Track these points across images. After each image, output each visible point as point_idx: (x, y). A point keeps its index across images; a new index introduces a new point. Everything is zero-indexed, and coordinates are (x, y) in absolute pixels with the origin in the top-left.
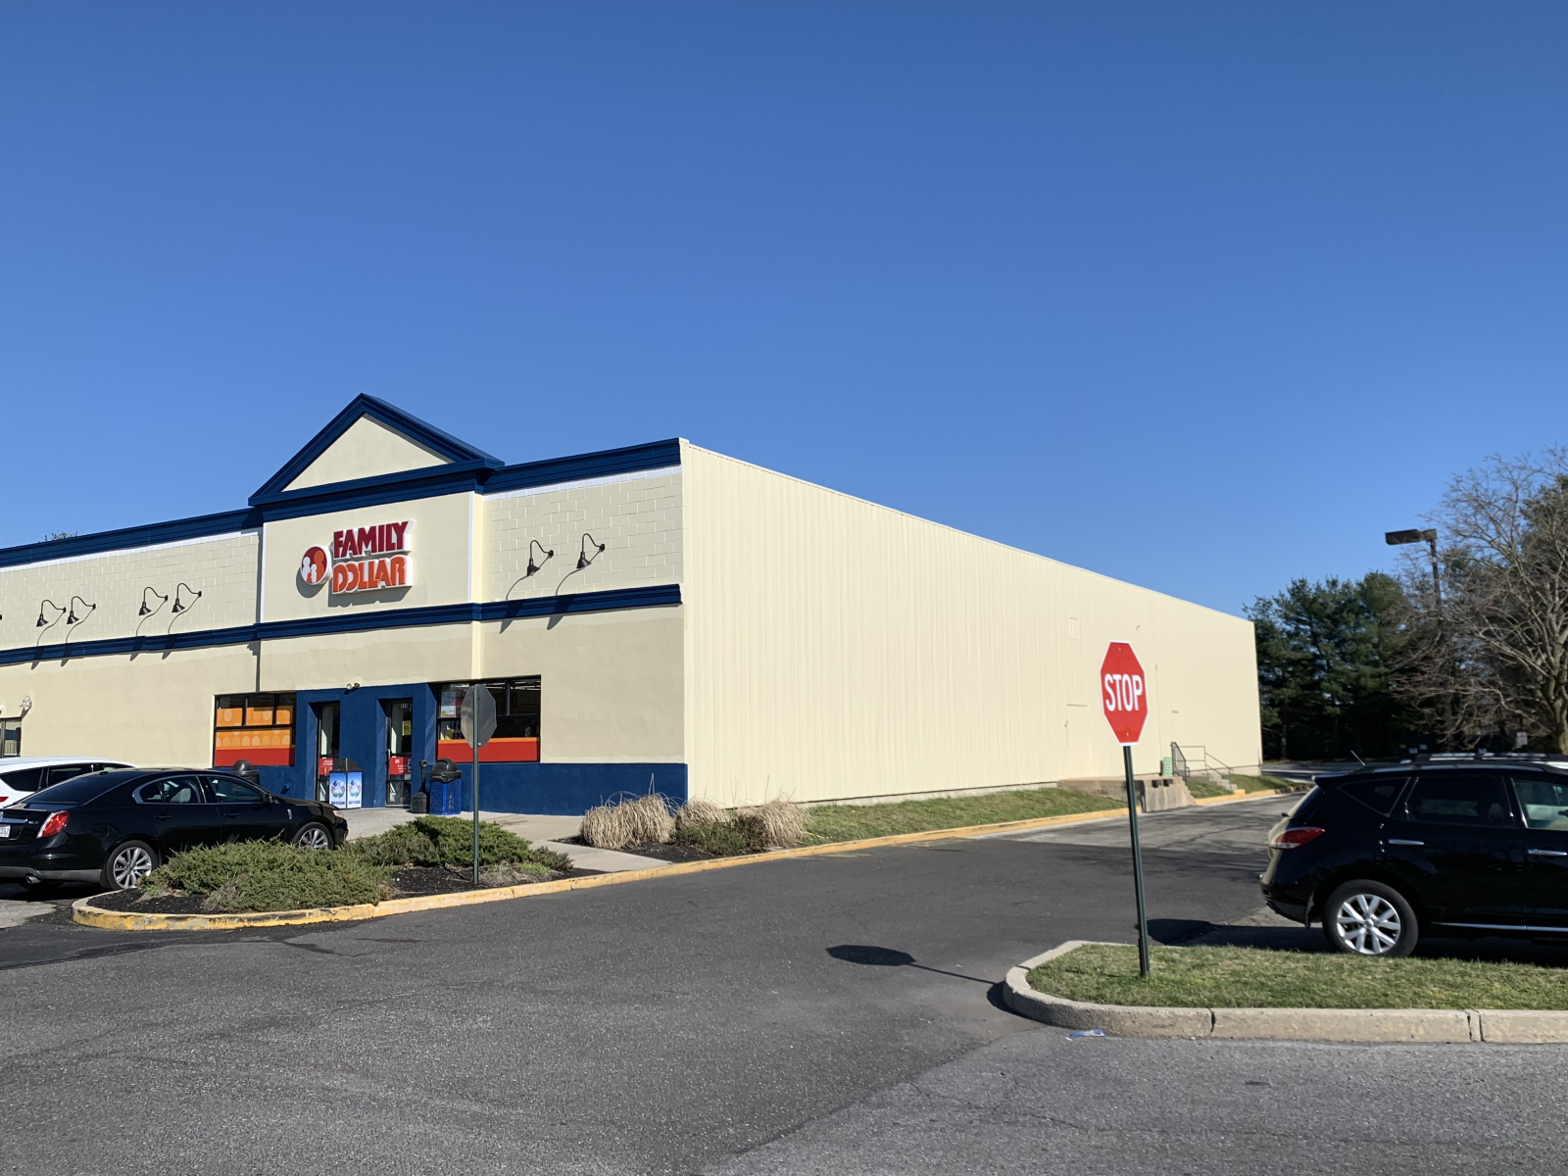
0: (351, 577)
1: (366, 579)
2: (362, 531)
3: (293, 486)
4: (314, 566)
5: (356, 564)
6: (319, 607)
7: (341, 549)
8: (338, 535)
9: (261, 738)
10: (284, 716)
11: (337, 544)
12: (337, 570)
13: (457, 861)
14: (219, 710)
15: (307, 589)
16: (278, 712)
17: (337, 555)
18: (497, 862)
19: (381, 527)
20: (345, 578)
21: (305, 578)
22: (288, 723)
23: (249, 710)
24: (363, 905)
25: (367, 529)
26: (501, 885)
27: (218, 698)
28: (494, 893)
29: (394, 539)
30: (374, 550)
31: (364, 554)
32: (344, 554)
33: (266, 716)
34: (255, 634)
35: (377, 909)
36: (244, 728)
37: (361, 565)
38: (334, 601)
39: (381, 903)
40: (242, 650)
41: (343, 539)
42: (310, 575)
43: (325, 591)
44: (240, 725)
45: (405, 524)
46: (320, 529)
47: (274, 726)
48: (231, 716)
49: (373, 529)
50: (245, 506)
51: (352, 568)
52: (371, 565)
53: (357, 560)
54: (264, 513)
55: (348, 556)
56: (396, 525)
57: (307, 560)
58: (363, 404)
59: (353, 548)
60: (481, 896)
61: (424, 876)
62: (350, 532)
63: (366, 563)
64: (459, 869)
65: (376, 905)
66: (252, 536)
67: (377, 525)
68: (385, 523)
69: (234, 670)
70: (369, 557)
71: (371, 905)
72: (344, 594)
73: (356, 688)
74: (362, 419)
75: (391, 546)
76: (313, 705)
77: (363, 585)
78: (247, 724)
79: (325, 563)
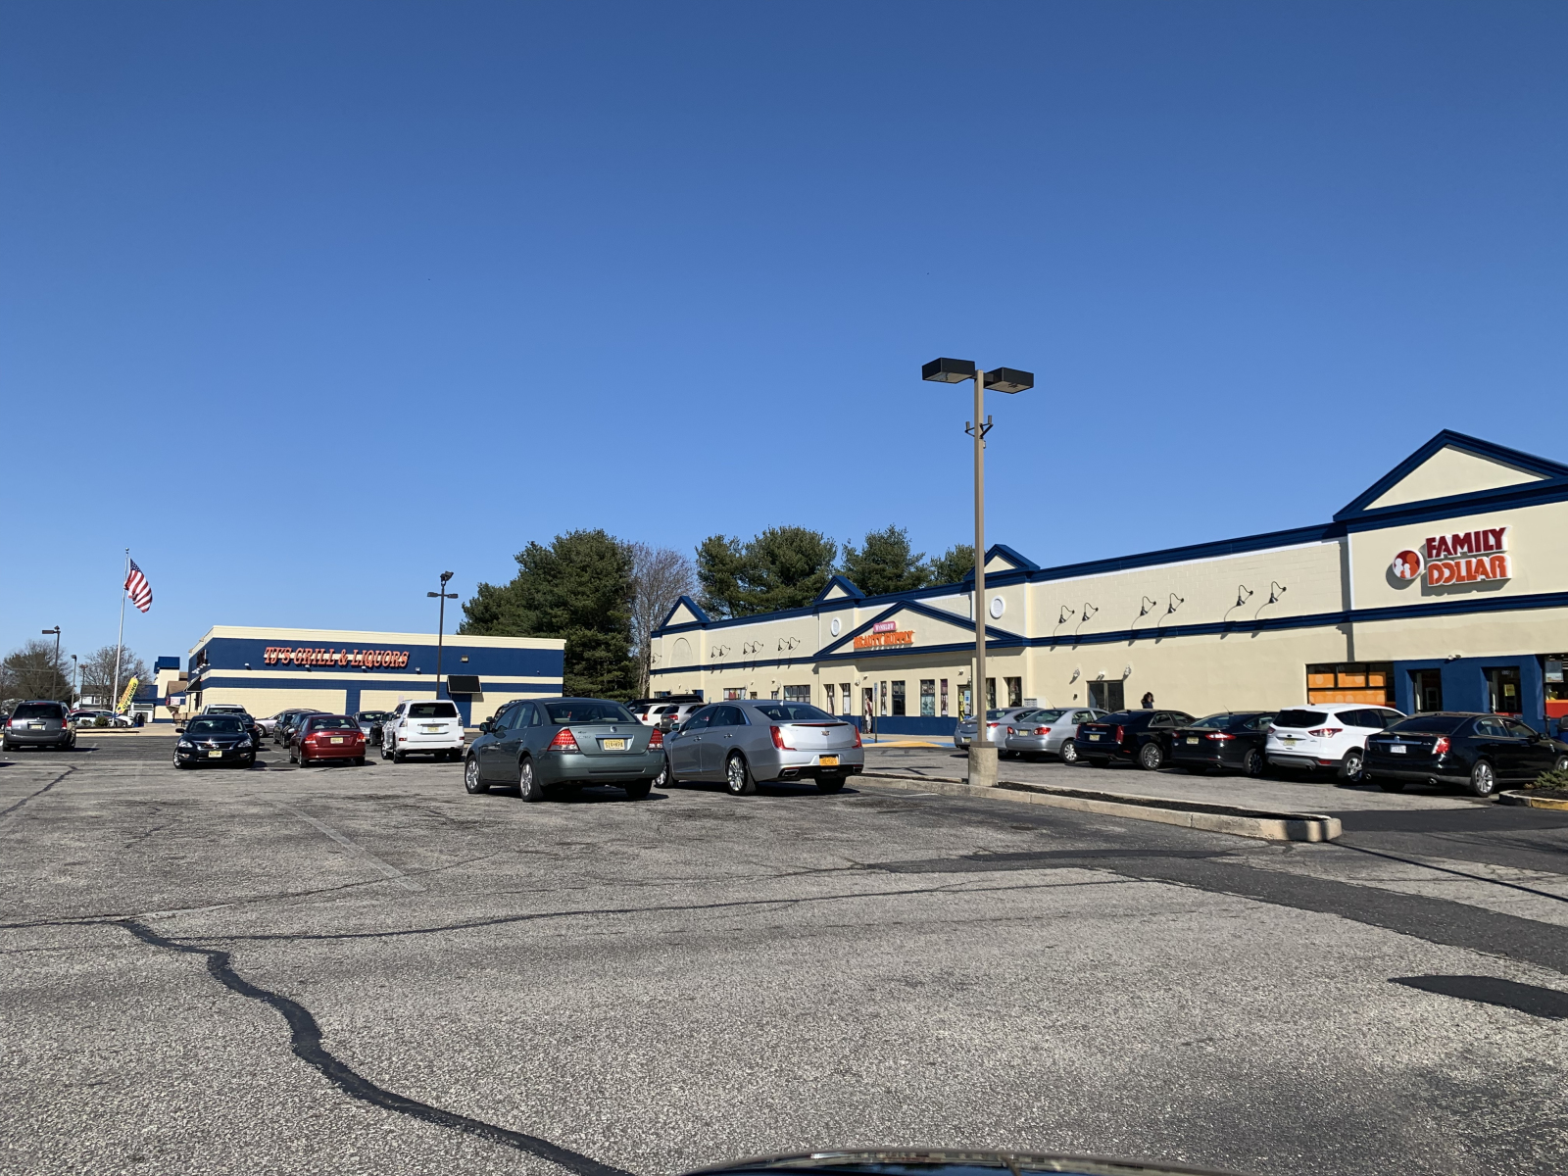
0: (1447, 573)
2: (1456, 538)
3: (1376, 504)
4: (1407, 566)
5: (1452, 562)
6: (1413, 596)
7: (1434, 552)
9: (1356, 697)
10: (1377, 680)
11: (1429, 547)
12: (1431, 569)
14: (1310, 676)
15: (1397, 582)
16: (1371, 677)
17: (1430, 555)
19: (1477, 533)
20: (1441, 574)
21: (1398, 574)
22: (1382, 685)
25: (1462, 535)
27: (1308, 666)
29: (1492, 542)
30: (1470, 551)
31: (1459, 555)
32: (1438, 555)
33: (1358, 680)
34: (1345, 619)
36: (1336, 688)
37: (1458, 564)
40: (1332, 630)
41: (1436, 543)
42: (1403, 572)
43: (1418, 583)
44: (1332, 686)
45: (1502, 530)
46: (1413, 536)
47: (1367, 687)
48: (1323, 680)
49: (1468, 535)
50: (1331, 521)
51: (1447, 566)
52: (1469, 564)
53: (1452, 559)
54: (1348, 527)
55: (1442, 557)
56: (1493, 531)
57: (1400, 561)
58: (1447, 437)
59: (1447, 550)
62: (1443, 540)
63: (1463, 562)
66: (1334, 545)
67: (1472, 531)
68: (1481, 529)
69: (1328, 645)
70: (1464, 555)
73: (1458, 659)
74: (1444, 449)
75: (1488, 548)
76: (1410, 672)
77: (1460, 578)
78: (1340, 686)
79: (1418, 562)
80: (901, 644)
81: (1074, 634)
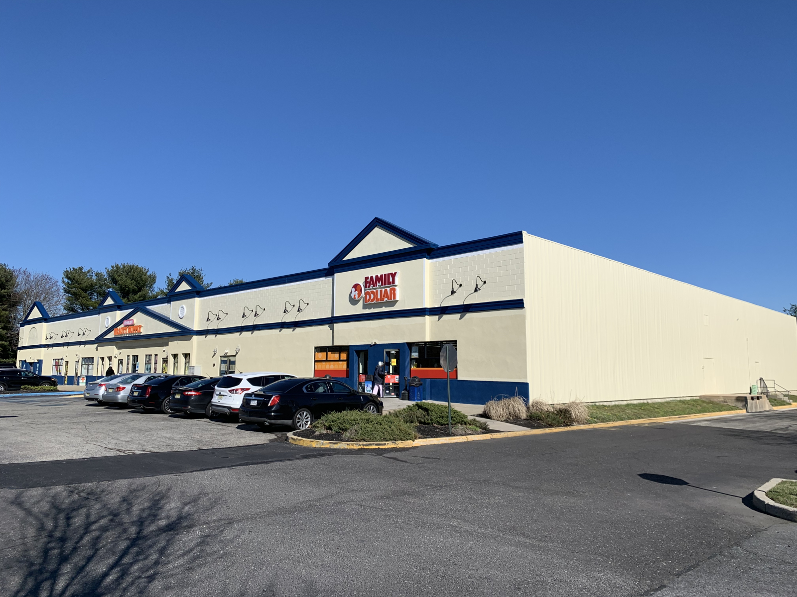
0: (372, 296)
1: (379, 297)
2: (377, 276)
3: (347, 258)
4: (357, 292)
5: (375, 291)
6: (358, 309)
7: (368, 284)
8: (367, 278)
9: (334, 365)
10: (344, 356)
11: (366, 282)
12: (366, 294)
13: (438, 423)
14: (316, 353)
15: (353, 301)
16: (341, 354)
17: (366, 287)
18: (455, 424)
19: (385, 275)
20: (370, 297)
21: (353, 297)
22: (345, 359)
23: (329, 353)
24: (408, 441)
25: (379, 276)
26: (461, 435)
27: (316, 348)
28: (460, 438)
29: (391, 280)
30: (382, 285)
31: (378, 287)
32: (369, 287)
33: (336, 356)
34: (331, 321)
35: (414, 443)
36: (327, 361)
37: (377, 291)
38: (364, 307)
39: (416, 440)
40: (326, 328)
41: (369, 280)
42: (355, 296)
43: (361, 303)
44: (325, 359)
45: (395, 273)
46: (359, 276)
47: (340, 360)
48: (321, 356)
49: (382, 275)
50: (327, 266)
51: (373, 292)
52: (381, 291)
53: (375, 289)
54: (335, 270)
55: (371, 288)
56: (392, 274)
57: (354, 289)
58: (377, 222)
59: (373, 284)
60: (454, 439)
61: (427, 430)
62: (372, 277)
63: (379, 290)
64: (440, 427)
65: (413, 441)
66: (330, 279)
67: (383, 274)
68: (387, 273)
69: (322, 336)
70: (380, 287)
71: (411, 441)
72: (370, 304)
73: (375, 345)
74: (376, 228)
75: (389, 283)
76: (357, 352)
77: (378, 300)
78: (328, 359)
79: (361, 290)
80: (136, 333)
81: (216, 328)
